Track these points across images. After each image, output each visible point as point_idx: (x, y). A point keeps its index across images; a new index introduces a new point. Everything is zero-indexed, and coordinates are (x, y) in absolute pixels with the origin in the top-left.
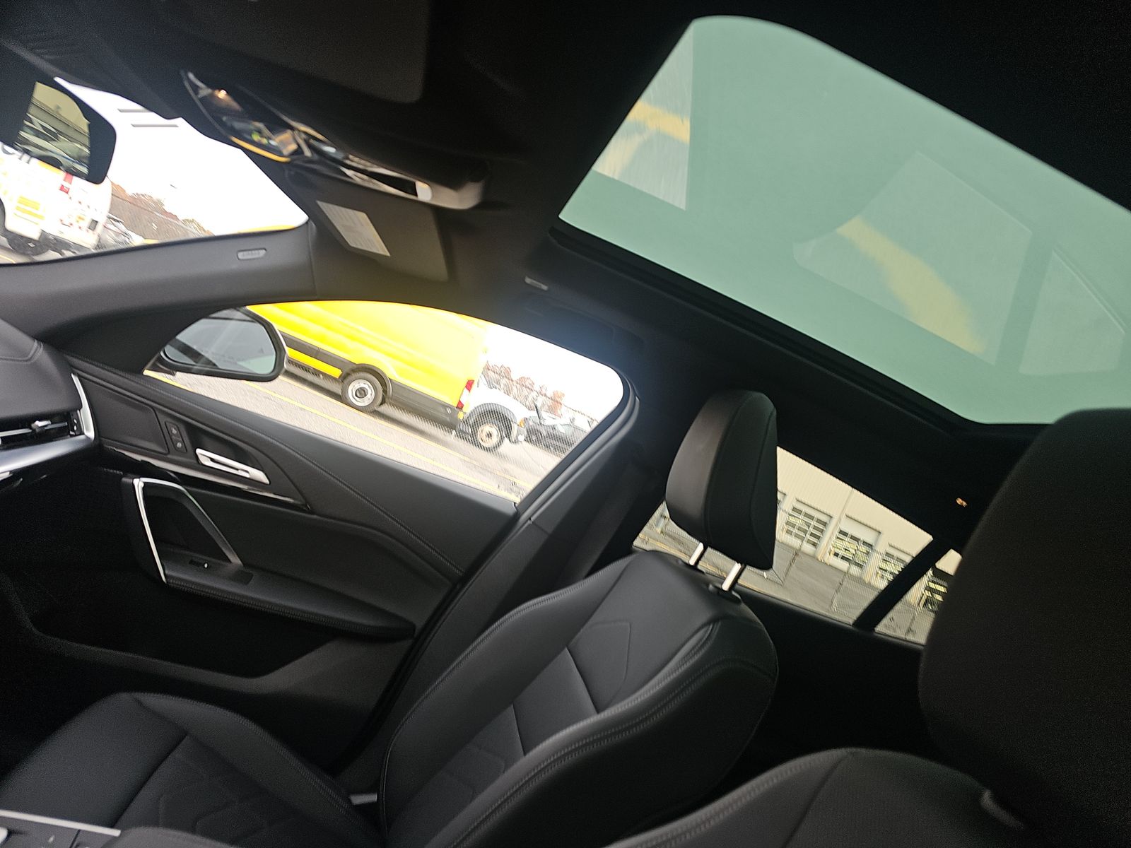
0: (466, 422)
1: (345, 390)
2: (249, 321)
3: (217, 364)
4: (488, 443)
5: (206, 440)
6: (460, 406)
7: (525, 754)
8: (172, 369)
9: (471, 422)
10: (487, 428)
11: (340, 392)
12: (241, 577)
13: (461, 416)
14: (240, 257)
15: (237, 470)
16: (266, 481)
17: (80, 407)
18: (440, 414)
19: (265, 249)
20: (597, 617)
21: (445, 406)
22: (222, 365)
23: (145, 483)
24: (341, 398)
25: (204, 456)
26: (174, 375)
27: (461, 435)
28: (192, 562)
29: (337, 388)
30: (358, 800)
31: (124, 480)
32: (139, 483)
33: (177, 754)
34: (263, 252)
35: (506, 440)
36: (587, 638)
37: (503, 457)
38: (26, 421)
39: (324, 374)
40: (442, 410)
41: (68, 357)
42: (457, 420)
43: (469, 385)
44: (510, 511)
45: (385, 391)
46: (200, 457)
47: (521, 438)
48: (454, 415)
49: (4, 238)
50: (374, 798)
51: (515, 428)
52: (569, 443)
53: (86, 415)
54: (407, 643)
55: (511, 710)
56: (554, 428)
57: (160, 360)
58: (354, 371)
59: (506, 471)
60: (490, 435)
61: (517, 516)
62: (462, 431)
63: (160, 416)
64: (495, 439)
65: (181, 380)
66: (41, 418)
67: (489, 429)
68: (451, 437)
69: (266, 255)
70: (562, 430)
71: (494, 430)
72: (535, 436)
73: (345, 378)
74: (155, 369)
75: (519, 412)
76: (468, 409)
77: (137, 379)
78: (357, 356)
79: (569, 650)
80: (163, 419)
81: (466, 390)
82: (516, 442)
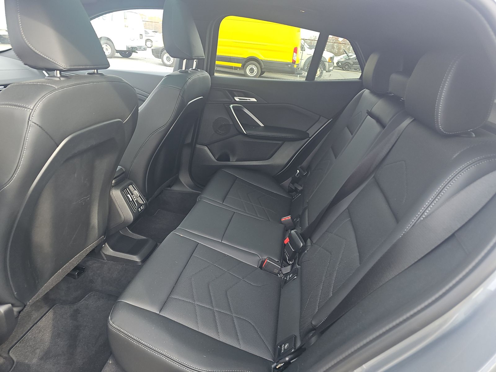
0: (298, 68)
1: (245, 72)
6: (294, 62)
13: (295, 66)
18: (286, 68)
21: (287, 64)
29: (242, 72)
35: (324, 72)
40: (286, 66)
42: (294, 69)
43: (295, 50)
45: (261, 66)
48: (292, 67)
51: (327, 64)
58: (246, 62)
73: (244, 67)
78: (245, 55)
81: (295, 54)
82: (329, 71)
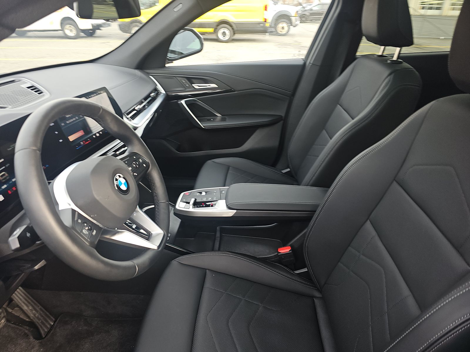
0: (270, 27)
1: (217, 36)
2: (184, 31)
3: (183, 53)
4: (284, 32)
5: (194, 81)
6: (265, 20)
7: (331, 139)
8: (172, 61)
9: (273, 25)
10: (280, 25)
11: (216, 38)
12: (223, 120)
13: (267, 25)
14: (175, 11)
15: (206, 86)
16: (217, 86)
17: (156, 85)
18: (259, 28)
19: (181, 4)
20: (347, 89)
21: (260, 23)
22: (185, 52)
23: (185, 101)
24: (217, 40)
25: (196, 86)
26: (172, 62)
27: (271, 33)
28: (208, 120)
29: (213, 37)
30: (284, 171)
31: (179, 102)
32: (183, 102)
33: (230, 172)
34: (181, 5)
35: (291, 27)
36: (345, 99)
37: (293, 35)
38: (149, 96)
39: (206, 33)
40: (258, 26)
41: (145, 71)
42: (267, 27)
43: (266, 8)
44: (301, 63)
45: (233, 29)
46: (194, 86)
47: (298, 22)
48: (264, 27)
49: (82, 33)
50: (289, 170)
51: (293, 19)
52: (321, 14)
53: (159, 87)
54: (282, 122)
55: (324, 132)
56: (311, 10)
57: (169, 60)
58: (218, 26)
59: (296, 41)
60: (283, 28)
61: (305, 64)
62: (271, 32)
63: (177, 78)
64: (286, 28)
65: (176, 64)
66: (151, 93)
67: (283, 26)
68: (267, 37)
69: (183, 6)
70: (316, 9)
71: (285, 25)
72: (304, 18)
73: (216, 31)
74: (168, 63)
75: (292, 11)
76: (269, 20)
77: (165, 69)
79: (339, 105)
80: (179, 79)
81: (265, 12)
82: (296, 26)
